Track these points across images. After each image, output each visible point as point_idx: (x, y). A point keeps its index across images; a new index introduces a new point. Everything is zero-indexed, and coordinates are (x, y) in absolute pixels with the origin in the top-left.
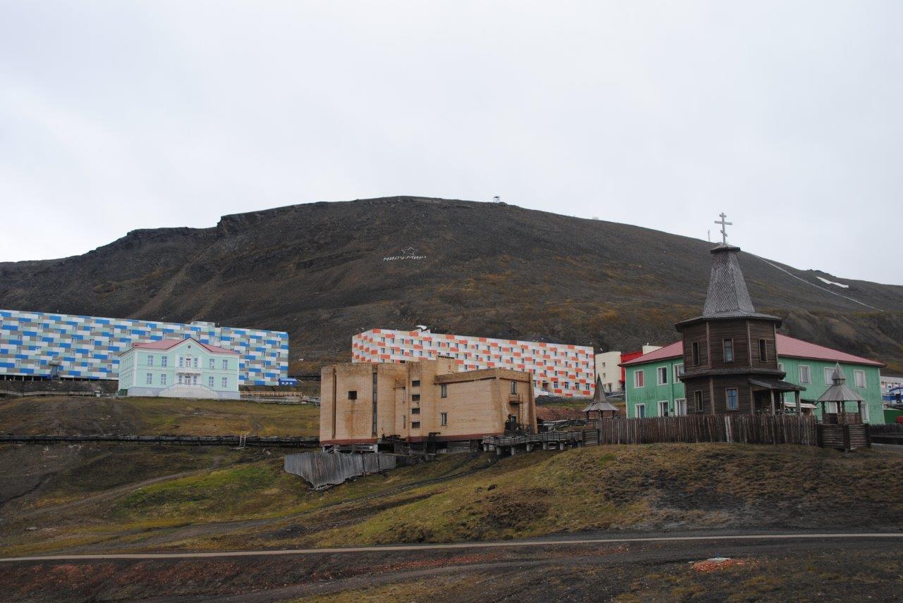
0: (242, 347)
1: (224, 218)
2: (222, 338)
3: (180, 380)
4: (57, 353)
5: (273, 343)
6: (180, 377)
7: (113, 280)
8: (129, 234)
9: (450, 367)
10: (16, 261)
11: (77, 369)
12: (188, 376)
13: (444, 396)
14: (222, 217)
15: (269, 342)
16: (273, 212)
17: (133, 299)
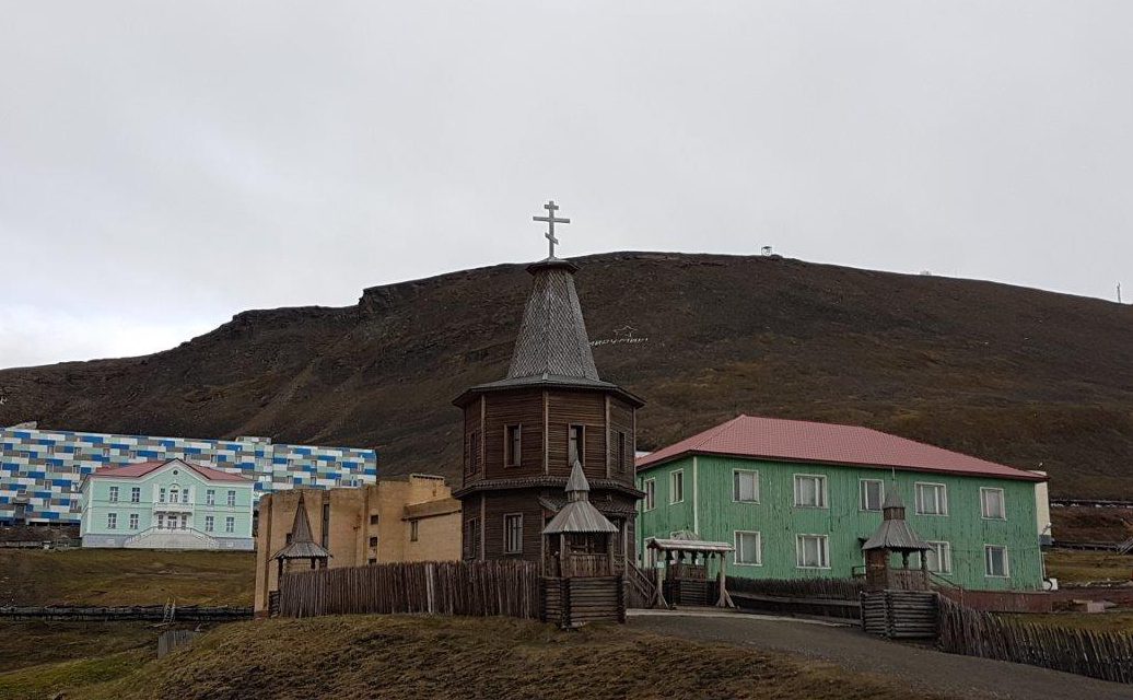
0: (305, 473)
1: (367, 292)
2: (276, 461)
3: (160, 522)
4: (25, 486)
5: (353, 466)
6: (161, 517)
7: (212, 383)
8: (235, 317)
9: (434, 492)
10: (86, 360)
11: (54, 509)
12: (173, 516)
13: (414, 539)
14: (365, 291)
15: (346, 465)
16: (436, 282)
17: (238, 409)
